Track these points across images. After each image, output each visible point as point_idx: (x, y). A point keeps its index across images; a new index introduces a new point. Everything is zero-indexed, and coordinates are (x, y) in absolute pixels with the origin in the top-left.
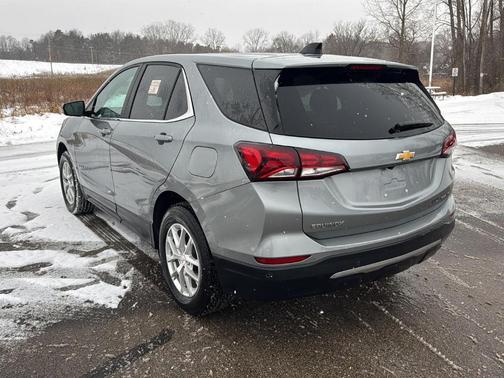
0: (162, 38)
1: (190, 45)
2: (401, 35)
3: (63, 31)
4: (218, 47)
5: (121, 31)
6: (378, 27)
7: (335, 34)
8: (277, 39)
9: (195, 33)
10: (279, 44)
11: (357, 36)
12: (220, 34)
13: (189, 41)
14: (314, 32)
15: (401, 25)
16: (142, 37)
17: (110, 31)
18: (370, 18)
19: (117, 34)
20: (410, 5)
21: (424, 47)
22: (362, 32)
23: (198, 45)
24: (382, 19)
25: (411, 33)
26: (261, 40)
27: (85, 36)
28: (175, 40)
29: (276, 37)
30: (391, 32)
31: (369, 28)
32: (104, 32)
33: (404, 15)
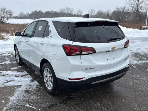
0: (65, 12)
1: (72, 14)
2: (137, 10)
3: (37, 11)
4: (80, 15)
5: (53, 11)
6: (130, 8)
7: (116, 10)
8: (98, 12)
9: (74, 11)
10: (99, 13)
11: (123, 11)
12: (81, 11)
13: (72, 13)
14: (109, 10)
15: (137, 7)
16: (59, 12)
17: (50, 11)
18: (127, 5)
19: (52, 11)
20: (140, 1)
21: (144, 14)
22: (125, 10)
23: (75, 14)
24: (131, 6)
25: (140, 9)
26: (93, 12)
27: (43, 12)
28: (68, 13)
29: (98, 11)
30: (134, 9)
31: (127, 8)
32: (48, 11)
33: (138, 4)
